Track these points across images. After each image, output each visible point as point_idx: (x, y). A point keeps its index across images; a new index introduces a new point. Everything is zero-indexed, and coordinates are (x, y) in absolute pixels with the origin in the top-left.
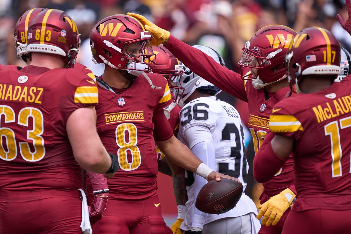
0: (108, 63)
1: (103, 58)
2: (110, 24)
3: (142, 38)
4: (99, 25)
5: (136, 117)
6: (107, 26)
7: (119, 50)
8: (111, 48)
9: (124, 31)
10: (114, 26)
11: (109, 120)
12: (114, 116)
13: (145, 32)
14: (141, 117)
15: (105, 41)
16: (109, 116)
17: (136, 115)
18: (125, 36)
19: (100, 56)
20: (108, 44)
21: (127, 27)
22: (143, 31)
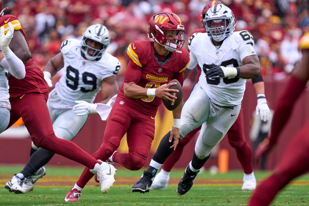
0: (155, 39)
1: (153, 35)
2: (161, 16)
3: (178, 28)
4: (156, 16)
5: (164, 80)
6: (159, 17)
7: (162, 33)
8: (158, 31)
9: (168, 22)
10: (163, 18)
11: (148, 77)
12: (152, 76)
13: (181, 25)
14: (166, 80)
15: (156, 26)
16: (149, 75)
17: (164, 79)
18: (167, 25)
19: (152, 34)
20: (157, 27)
21: (170, 20)
22: (180, 25)
